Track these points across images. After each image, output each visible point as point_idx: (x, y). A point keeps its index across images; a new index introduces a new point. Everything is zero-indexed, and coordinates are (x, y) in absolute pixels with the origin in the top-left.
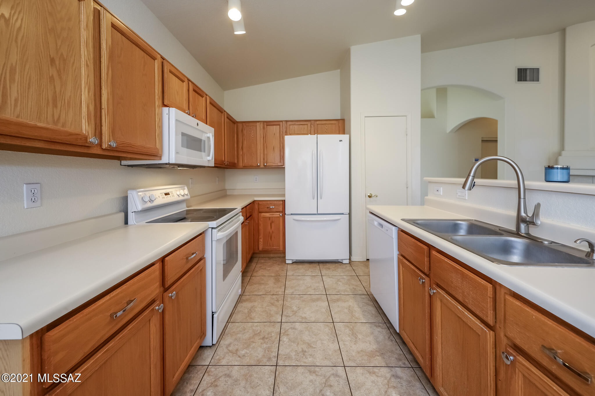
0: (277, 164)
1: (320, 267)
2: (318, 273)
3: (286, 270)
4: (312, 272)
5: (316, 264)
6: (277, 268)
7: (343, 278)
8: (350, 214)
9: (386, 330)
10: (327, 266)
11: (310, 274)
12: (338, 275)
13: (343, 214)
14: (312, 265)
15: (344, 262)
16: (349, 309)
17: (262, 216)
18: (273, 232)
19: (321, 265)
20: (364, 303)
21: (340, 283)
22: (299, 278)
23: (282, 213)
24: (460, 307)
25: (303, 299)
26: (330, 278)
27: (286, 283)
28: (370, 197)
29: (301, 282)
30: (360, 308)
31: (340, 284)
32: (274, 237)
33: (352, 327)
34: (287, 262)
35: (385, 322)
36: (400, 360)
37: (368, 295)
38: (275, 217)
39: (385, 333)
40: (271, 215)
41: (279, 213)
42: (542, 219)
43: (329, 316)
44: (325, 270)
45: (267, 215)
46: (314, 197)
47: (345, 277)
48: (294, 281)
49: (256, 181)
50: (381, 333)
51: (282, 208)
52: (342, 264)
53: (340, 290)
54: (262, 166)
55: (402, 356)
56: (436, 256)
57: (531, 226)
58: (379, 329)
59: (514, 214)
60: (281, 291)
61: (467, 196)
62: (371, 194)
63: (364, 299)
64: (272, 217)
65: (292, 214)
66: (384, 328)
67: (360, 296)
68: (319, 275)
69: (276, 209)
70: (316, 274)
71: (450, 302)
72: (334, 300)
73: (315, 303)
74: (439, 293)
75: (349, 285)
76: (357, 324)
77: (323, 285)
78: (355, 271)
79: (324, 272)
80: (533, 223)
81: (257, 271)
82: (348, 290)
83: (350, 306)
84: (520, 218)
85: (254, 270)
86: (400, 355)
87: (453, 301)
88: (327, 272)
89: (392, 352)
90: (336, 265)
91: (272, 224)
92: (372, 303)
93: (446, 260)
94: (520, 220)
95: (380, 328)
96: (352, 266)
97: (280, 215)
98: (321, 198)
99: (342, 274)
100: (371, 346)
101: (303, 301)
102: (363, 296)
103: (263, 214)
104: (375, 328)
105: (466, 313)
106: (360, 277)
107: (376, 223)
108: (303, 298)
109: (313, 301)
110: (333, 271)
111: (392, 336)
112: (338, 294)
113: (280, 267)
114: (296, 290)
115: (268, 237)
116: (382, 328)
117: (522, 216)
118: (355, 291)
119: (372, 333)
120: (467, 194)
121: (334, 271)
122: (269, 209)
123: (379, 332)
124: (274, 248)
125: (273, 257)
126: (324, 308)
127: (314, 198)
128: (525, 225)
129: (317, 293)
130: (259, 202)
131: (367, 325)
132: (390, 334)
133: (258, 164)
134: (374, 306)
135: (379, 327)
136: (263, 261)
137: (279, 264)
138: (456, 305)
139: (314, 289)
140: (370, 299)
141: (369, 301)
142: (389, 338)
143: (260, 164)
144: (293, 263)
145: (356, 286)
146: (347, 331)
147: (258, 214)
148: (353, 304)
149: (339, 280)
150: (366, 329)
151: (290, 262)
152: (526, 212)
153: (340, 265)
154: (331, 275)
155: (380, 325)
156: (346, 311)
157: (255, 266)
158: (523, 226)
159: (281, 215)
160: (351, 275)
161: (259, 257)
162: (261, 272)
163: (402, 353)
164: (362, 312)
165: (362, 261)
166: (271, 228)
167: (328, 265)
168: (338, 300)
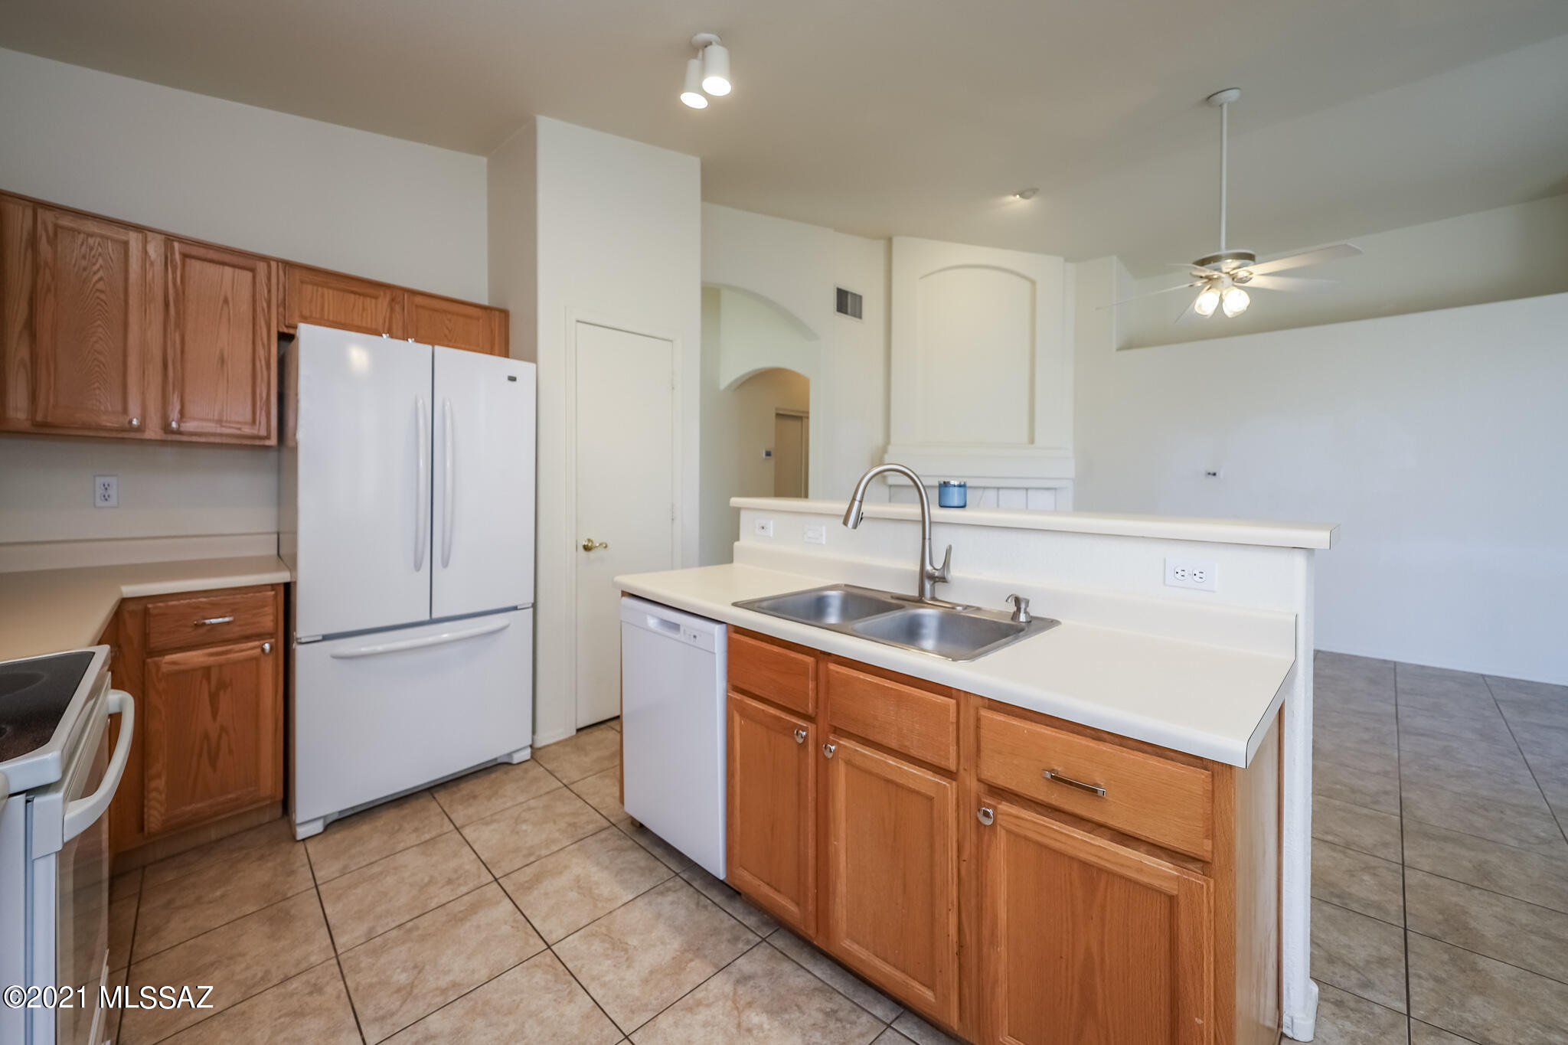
0: (240, 429)
1: (441, 802)
2: (442, 826)
3: (308, 866)
4: (416, 830)
5: (421, 800)
6: (257, 875)
7: (529, 809)
8: (534, 606)
9: (685, 890)
10: (464, 792)
11: (411, 839)
12: (509, 804)
13: (515, 608)
14: (407, 810)
15: (517, 758)
16: (579, 887)
17: (165, 669)
18: (223, 729)
19: (442, 797)
20: (610, 853)
21: (524, 827)
22: (376, 869)
23: (273, 640)
24: (891, 761)
25: (420, 932)
26: (487, 824)
27: (327, 911)
28: (587, 548)
29: (390, 880)
30: (607, 868)
31: (526, 831)
32: (230, 751)
33: (604, 930)
34: (302, 832)
35: (674, 872)
36: (735, 939)
37: (614, 825)
38: (236, 663)
39: (684, 898)
40: (212, 655)
41: (257, 643)
42: (955, 573)
43: (530, 935)
44: (460, 807)
45: (196, 657)
46: (421, 566)
47: (532, 803)
48: (359, 891)
49: (106, 498)
50: (678, 904)
51: (271, 618)
52: (510, 767)
53: (532, 847)
54: (153, 432)
55: (738, 928)
56: (837, 672)
57: (939, 586)
58: (671, 897)
59: (918, 568)
60: (316, 950)
61: (824, 538)
62: (589, 540)
63: (606, 840)
64: (221, 666)
65: (326, 638)
66: (678, 888)
67: (594, 838)
68: (445, 829)
69: (240, 626)
70: (434, 834)
71: (872, 759)
72: (526, 885)
73: (468, 924)
74: (845, 747)
75: (555, 822)
76: (614, 913)
77: (475, 855)
78: (556, 774)
79: (460, 814)
80: (943, 580)
81: (156, 931)
82: (557, 835)
83: (578, 879)
84: (925, 575)
85: (134, 935)
86: (733, 927)
87: (877, 754)
88: (471, 811)
89: (715, 932)
90: (493, 776)
91: (222, 693)
92: (630, 842)
93: (861, 677)
94: (924, 575)
95: (670, 893)
96: (542, 763)
97: (263, 650)
98: (445, 564)
99: (521, 799)
100: (669, 947)
101: (423, 938)
102: (603, 835)
103: (169, 658)
104: (660, 899)
105: (907, 767)
106: (575, 785)
107: (652, 623)
108: (416, 928)
109: (458, 919)
110: (489, 799)
111: (702, 898)
112: (532, 859)
113: (270, 864)
114: (380, 917)
115: (200, 756)
116: (675, 891)
117: (927, 572)
118: (576, 831)
119: (659, 915)
120: (824, 533)
121: (493, 799)
122: (203, 630)
123: (672, 903)
124: (230, 796)
125: (221, 839)
126: (506, 924)
127: (418, 567)
128: (932, 582)
129: (464, 889)
130: (150, 606)
131: (640, 903)
132: (696, 896)
133: (130, 422)
134: (637, 845)
135: (667, 891)
136: (170, 876)
137: (261, 858)
138: (883, 759)
139: (450, 882)
140: (620, 833)
141: (620, 839)
142: (698, 904)
143: (143, 419)
144: (327, 828)
145: (575, 814)
146: (597, 946)
147: (144, 663)
148: (584, 868)
149: (518, 820)
150: (640, 914)
151: (318, 827)
152: (931, 564)
153: (506, 773)
154: (488, 814)
155: (670, 884)
156: (573, 895)
157: (134, 910)
158: (928, 585)
159: (267, 646)
160: (547, 790)
161: (144, 867)
162: (177, 928)
163: (735, 921)
164: (616, 876)
165: (566, 740)
166: (215, 714)
167: (467, 787)
168: (538, 879)
